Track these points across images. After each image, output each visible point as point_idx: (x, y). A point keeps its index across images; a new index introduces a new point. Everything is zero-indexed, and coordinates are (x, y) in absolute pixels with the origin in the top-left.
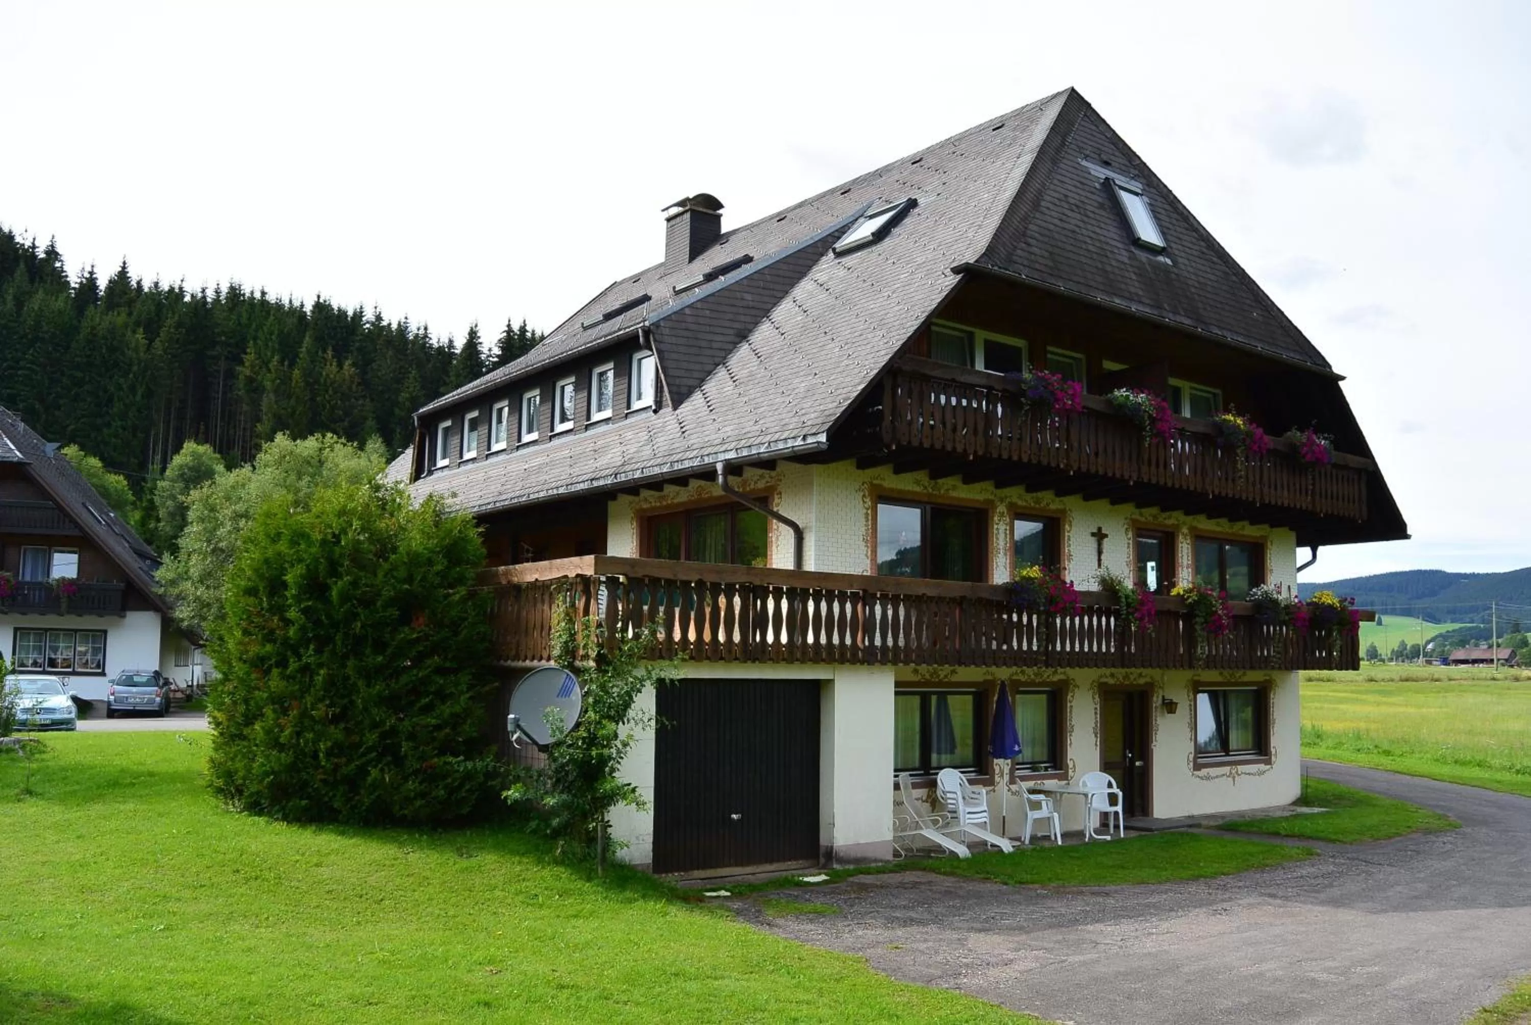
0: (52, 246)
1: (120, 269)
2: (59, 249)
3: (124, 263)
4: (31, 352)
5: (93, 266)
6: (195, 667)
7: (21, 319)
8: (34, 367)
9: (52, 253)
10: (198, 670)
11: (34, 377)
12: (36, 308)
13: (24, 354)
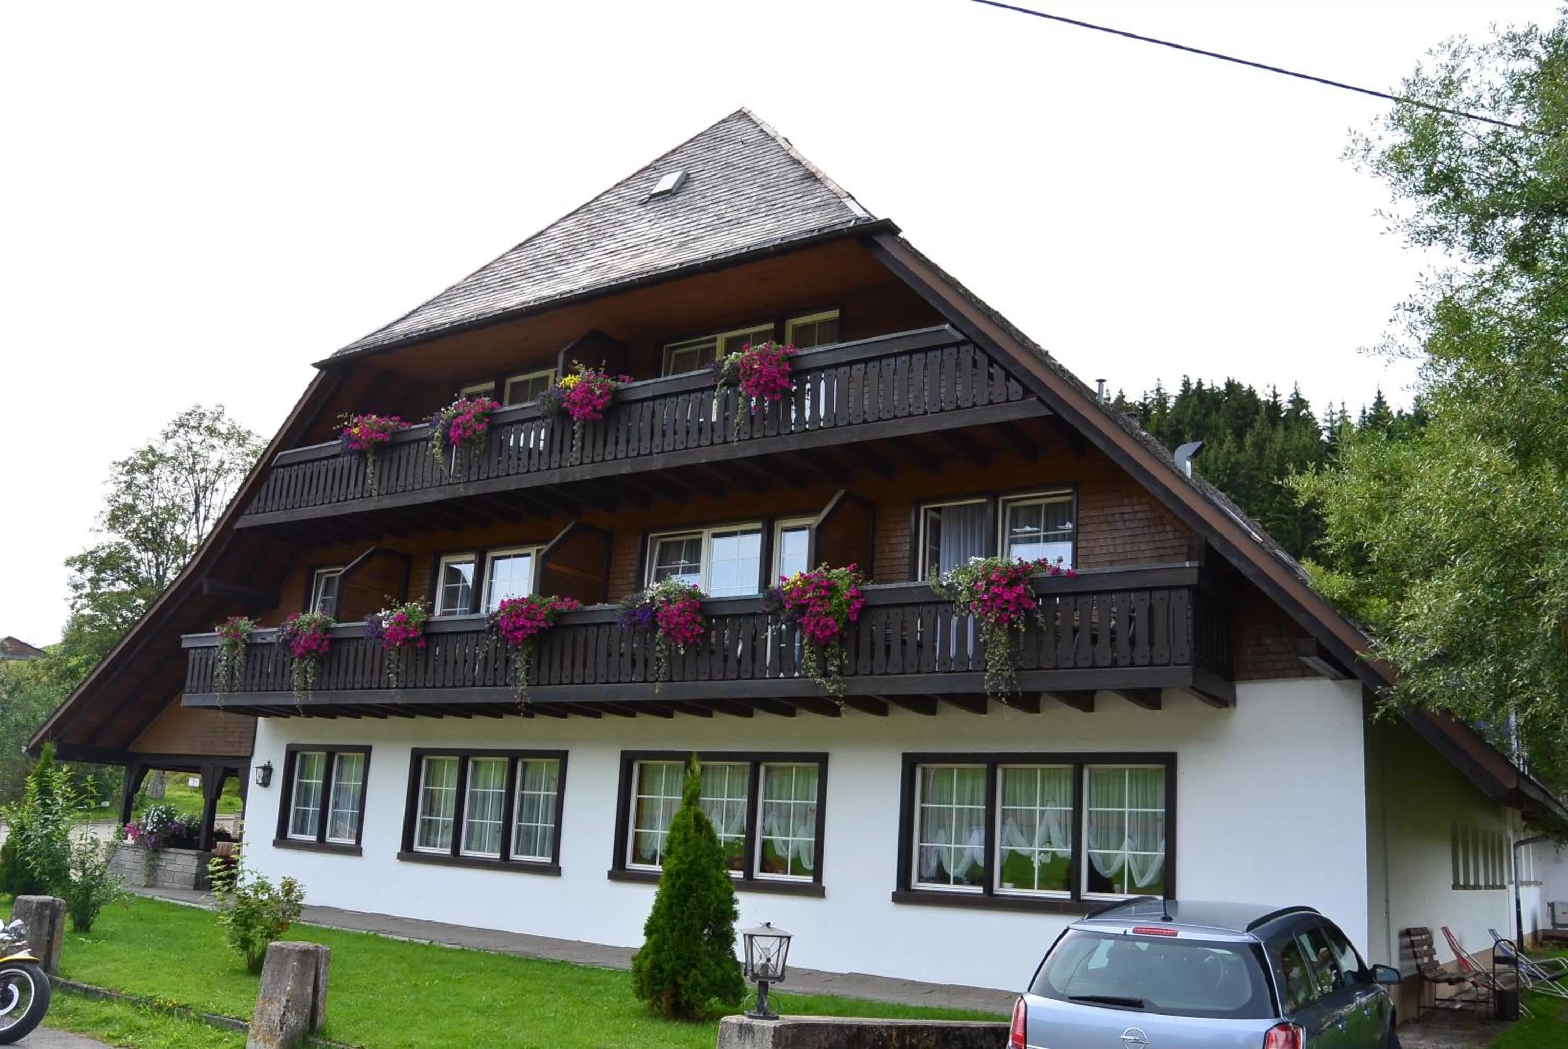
0: (1297, 393)
1: (1375, 400)
2: (1304, 395)
3: (1379, 393)
4: (1278, 499)
5: (1343, 404)
6: (1523, 891)
7: (1264, 465)
8: (1284, 516)
9: (1299, 402)
10: (1531, 899)
11: (1284, 526)
12: (1278, 449)
13: (1271, 503)
